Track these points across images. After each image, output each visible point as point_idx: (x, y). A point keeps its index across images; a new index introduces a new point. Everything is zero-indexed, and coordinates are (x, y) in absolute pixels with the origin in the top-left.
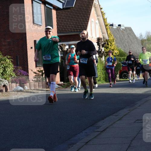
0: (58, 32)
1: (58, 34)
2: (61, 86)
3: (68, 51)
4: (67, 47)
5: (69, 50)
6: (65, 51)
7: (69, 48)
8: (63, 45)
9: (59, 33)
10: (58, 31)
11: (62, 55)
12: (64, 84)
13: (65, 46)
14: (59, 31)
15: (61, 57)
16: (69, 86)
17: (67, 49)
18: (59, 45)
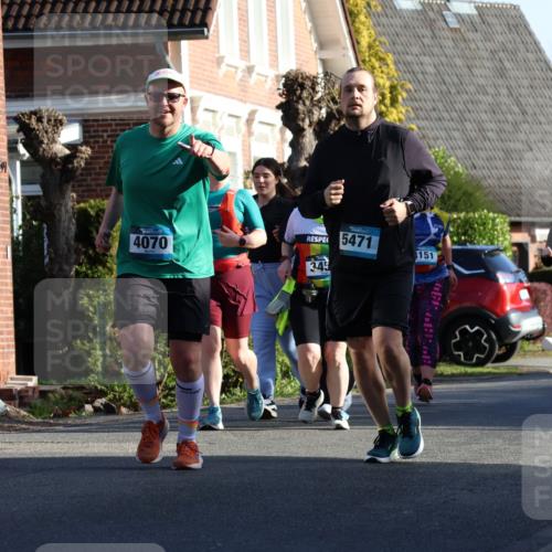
0: (10, 24)
1: (5, 38)
2: (22, 405)
3: (80, 163)
4: (71, 133)
5: (86, 151)
6: (53, 159)
7: (85, 142)
8: (40, 120)
9: (15, 29)
10: (5, 18)
11: (36, 190)
12: (43, 394)
13: (58, 124)
14: (17, 18)
15: (27, 200)
16: (80, 408)
17: (72, 147)
18: (17, 119)
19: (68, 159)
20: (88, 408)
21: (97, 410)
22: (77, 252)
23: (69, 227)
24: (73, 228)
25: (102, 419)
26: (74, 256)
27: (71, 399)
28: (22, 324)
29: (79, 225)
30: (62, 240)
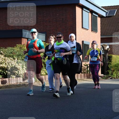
0: (101, 35)
2: (102, 78)
4: (108, 47)
5: (109, 49)
6: (106, 50)
7: (109, 48)
8: (104, 46)
9: (102, 35)
10: (101, 34)
11: (104, 53)
12: (104, 76)
13: (106, 46)
16: (108, 78)
17: (108, 49)
18: (102, 45)
19: (107, 50)
20: (109, 78)
21: (110, 78)
22: (108, 60)
23: (107, 57)
24: (108, 58)
25: (111, 79)
26: (108, 61)
27: (107, 77)
28: (102, 68)
29: (108, 57)
30: (106, 59)
